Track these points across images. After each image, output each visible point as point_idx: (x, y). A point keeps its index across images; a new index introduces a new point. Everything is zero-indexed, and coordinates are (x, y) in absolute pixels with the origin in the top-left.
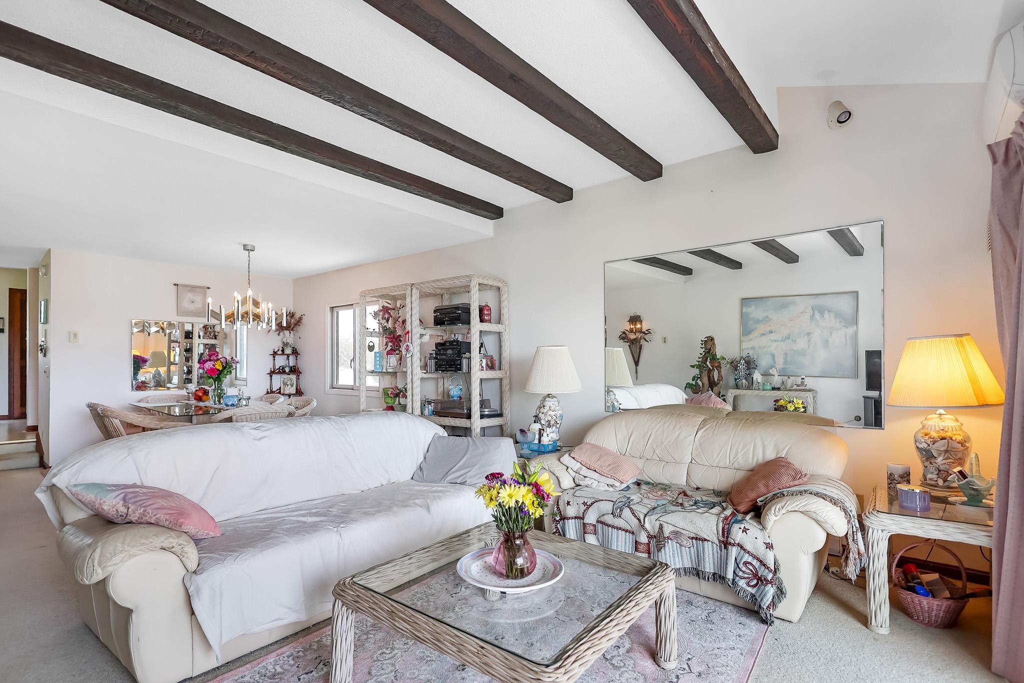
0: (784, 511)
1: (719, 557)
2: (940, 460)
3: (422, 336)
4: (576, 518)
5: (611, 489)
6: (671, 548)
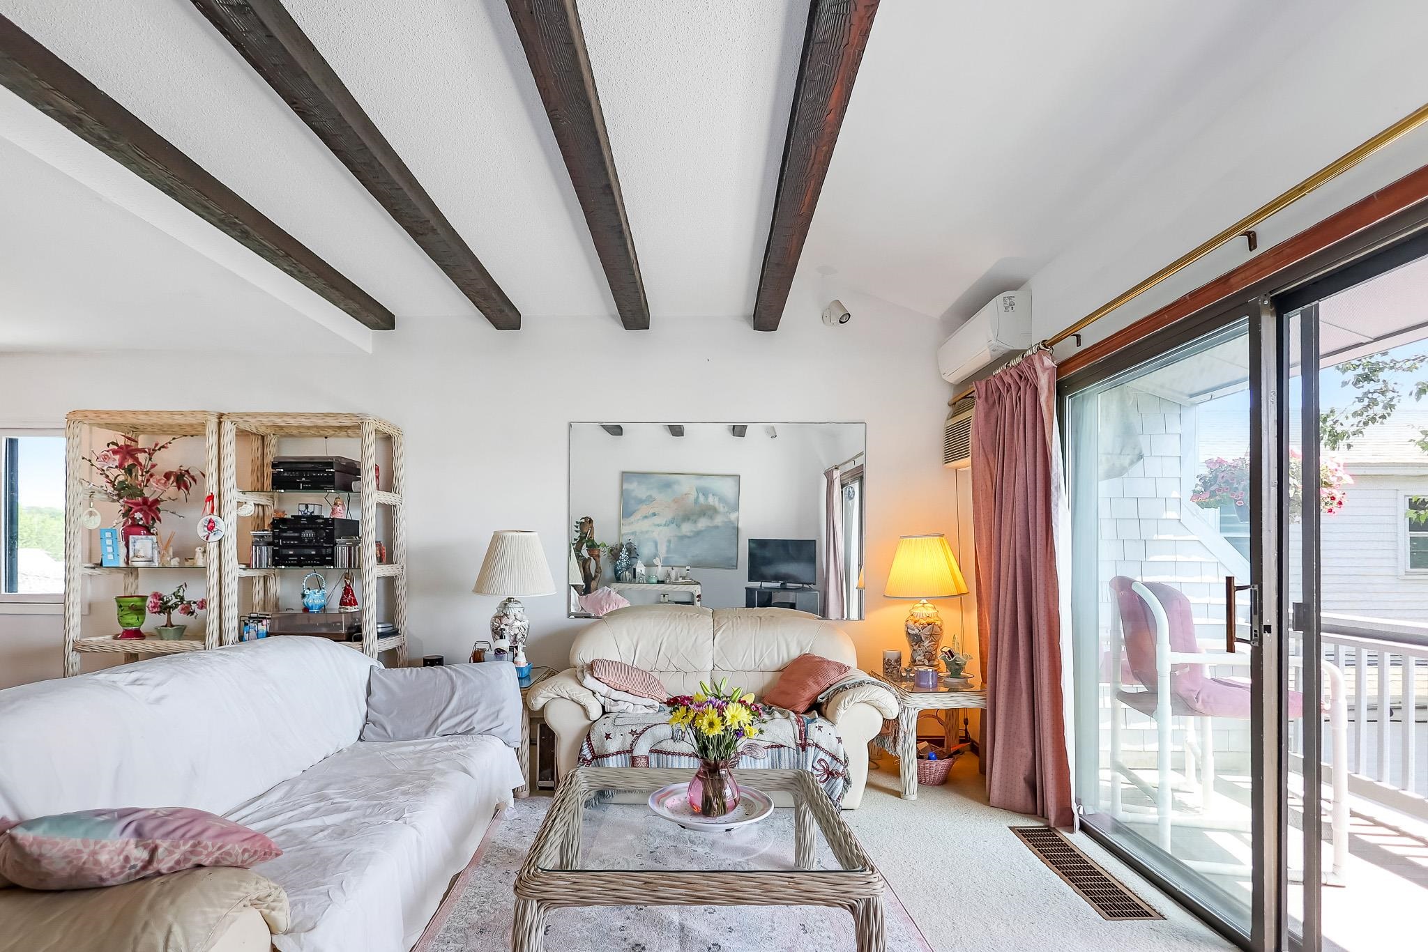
0: (853, 703)
1: (796, 761)
2: (926, 643)
3: (240, 504)
4: (617, 753)
5: (651, 711)
6: (745, 763)
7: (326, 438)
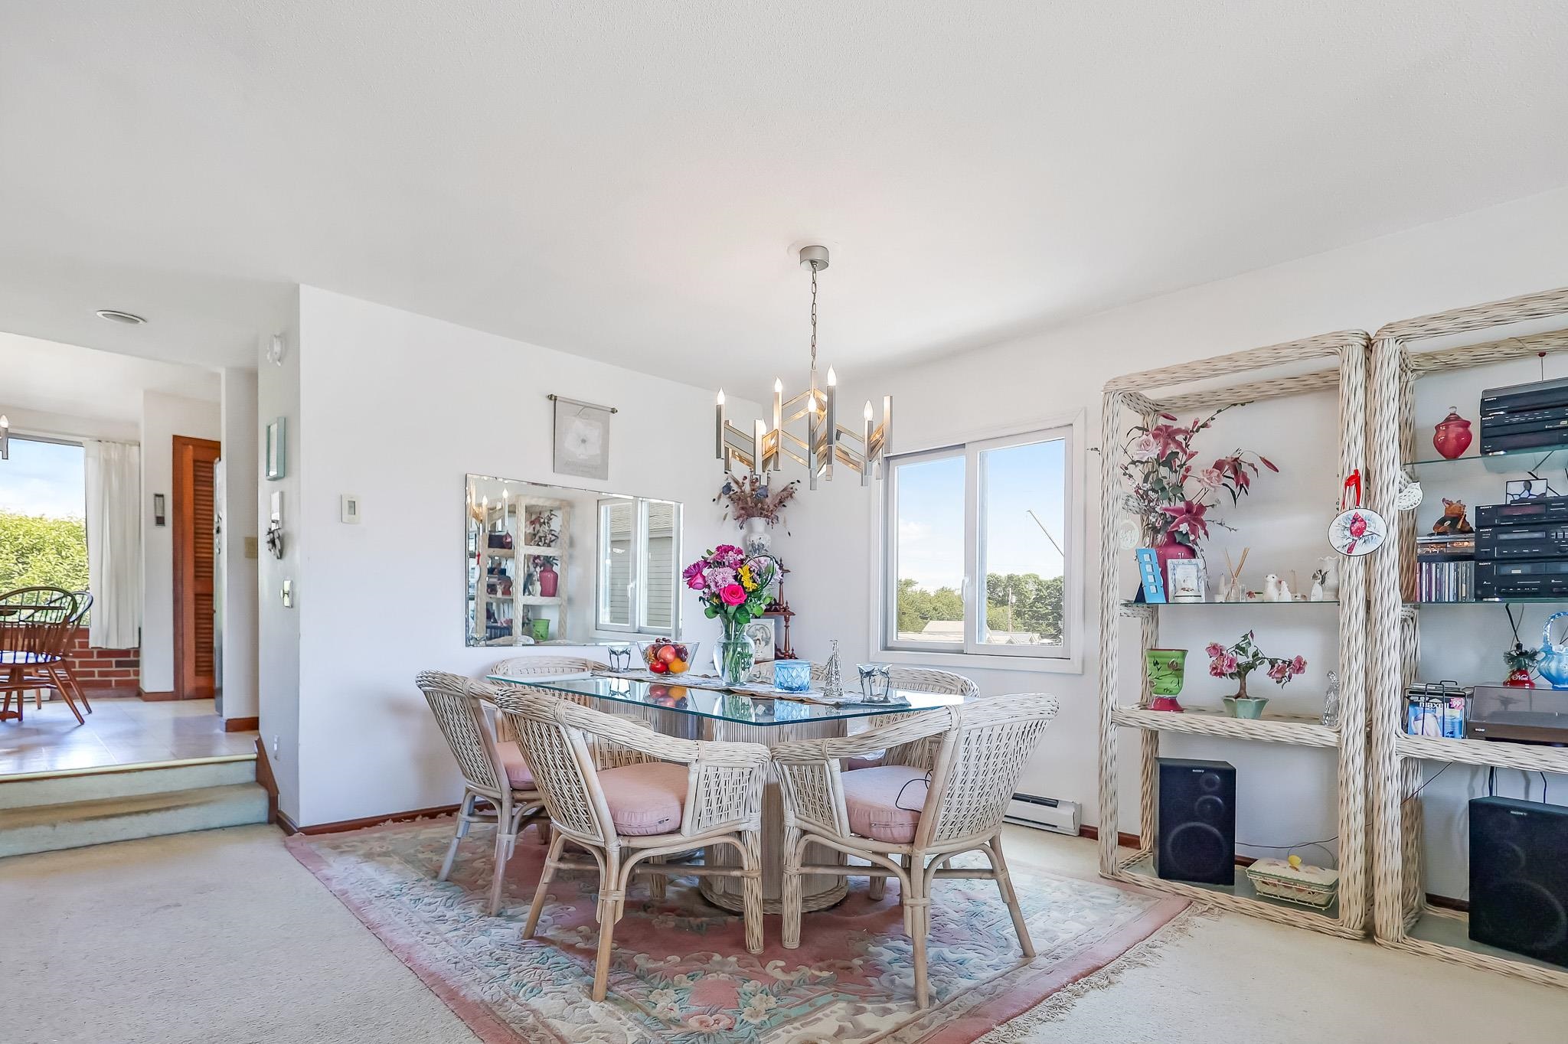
7: (1542, 355)
